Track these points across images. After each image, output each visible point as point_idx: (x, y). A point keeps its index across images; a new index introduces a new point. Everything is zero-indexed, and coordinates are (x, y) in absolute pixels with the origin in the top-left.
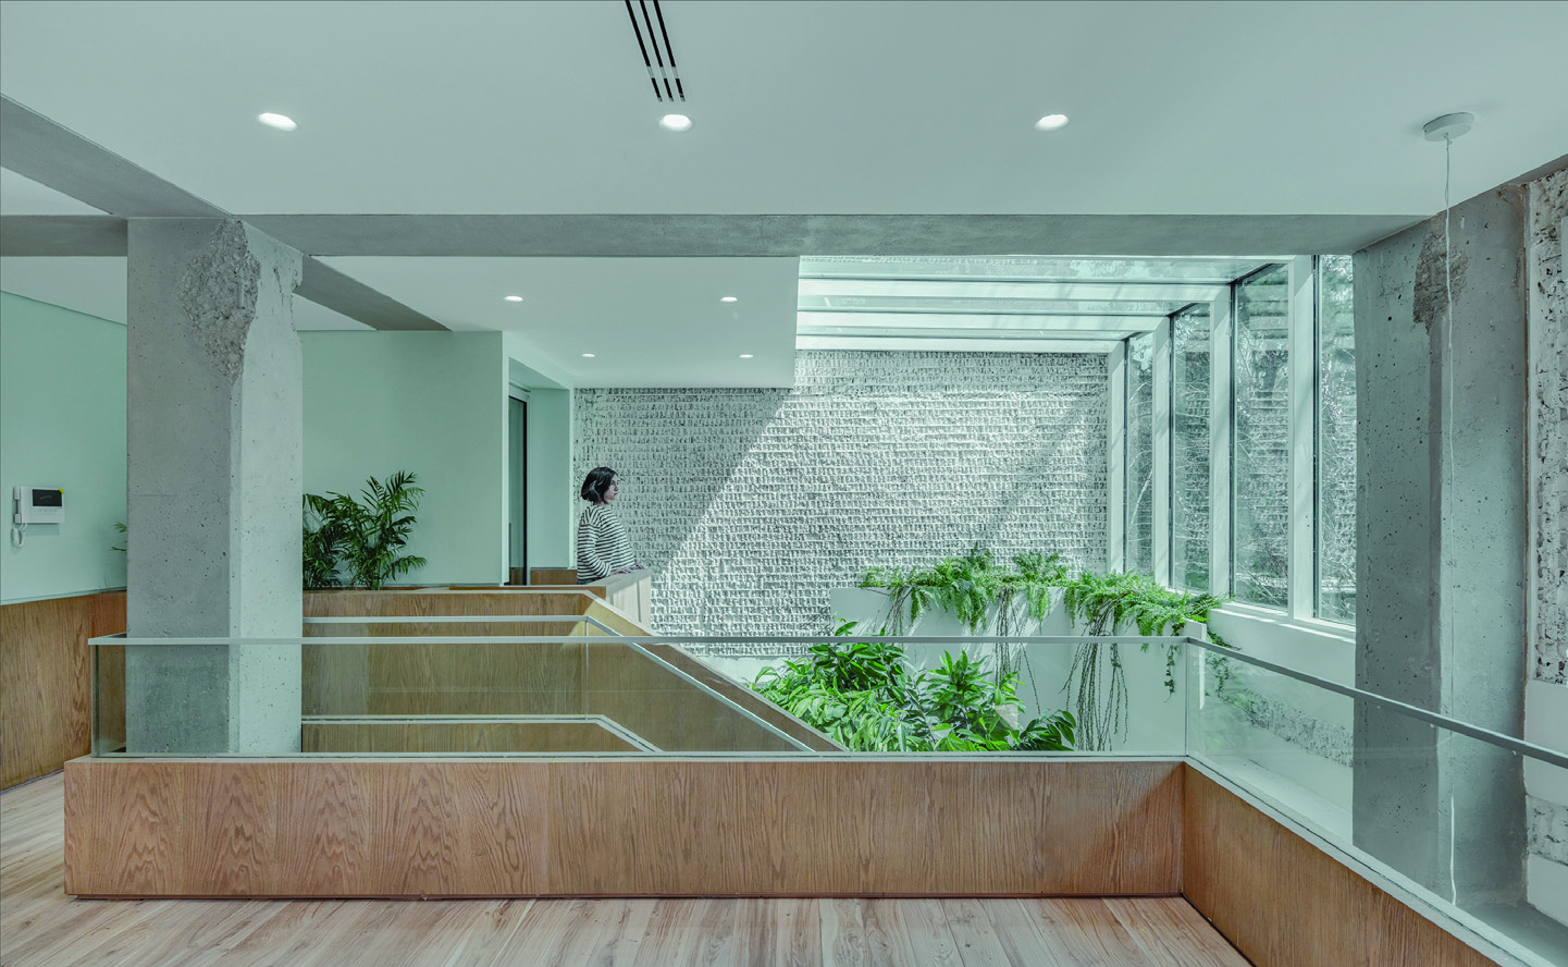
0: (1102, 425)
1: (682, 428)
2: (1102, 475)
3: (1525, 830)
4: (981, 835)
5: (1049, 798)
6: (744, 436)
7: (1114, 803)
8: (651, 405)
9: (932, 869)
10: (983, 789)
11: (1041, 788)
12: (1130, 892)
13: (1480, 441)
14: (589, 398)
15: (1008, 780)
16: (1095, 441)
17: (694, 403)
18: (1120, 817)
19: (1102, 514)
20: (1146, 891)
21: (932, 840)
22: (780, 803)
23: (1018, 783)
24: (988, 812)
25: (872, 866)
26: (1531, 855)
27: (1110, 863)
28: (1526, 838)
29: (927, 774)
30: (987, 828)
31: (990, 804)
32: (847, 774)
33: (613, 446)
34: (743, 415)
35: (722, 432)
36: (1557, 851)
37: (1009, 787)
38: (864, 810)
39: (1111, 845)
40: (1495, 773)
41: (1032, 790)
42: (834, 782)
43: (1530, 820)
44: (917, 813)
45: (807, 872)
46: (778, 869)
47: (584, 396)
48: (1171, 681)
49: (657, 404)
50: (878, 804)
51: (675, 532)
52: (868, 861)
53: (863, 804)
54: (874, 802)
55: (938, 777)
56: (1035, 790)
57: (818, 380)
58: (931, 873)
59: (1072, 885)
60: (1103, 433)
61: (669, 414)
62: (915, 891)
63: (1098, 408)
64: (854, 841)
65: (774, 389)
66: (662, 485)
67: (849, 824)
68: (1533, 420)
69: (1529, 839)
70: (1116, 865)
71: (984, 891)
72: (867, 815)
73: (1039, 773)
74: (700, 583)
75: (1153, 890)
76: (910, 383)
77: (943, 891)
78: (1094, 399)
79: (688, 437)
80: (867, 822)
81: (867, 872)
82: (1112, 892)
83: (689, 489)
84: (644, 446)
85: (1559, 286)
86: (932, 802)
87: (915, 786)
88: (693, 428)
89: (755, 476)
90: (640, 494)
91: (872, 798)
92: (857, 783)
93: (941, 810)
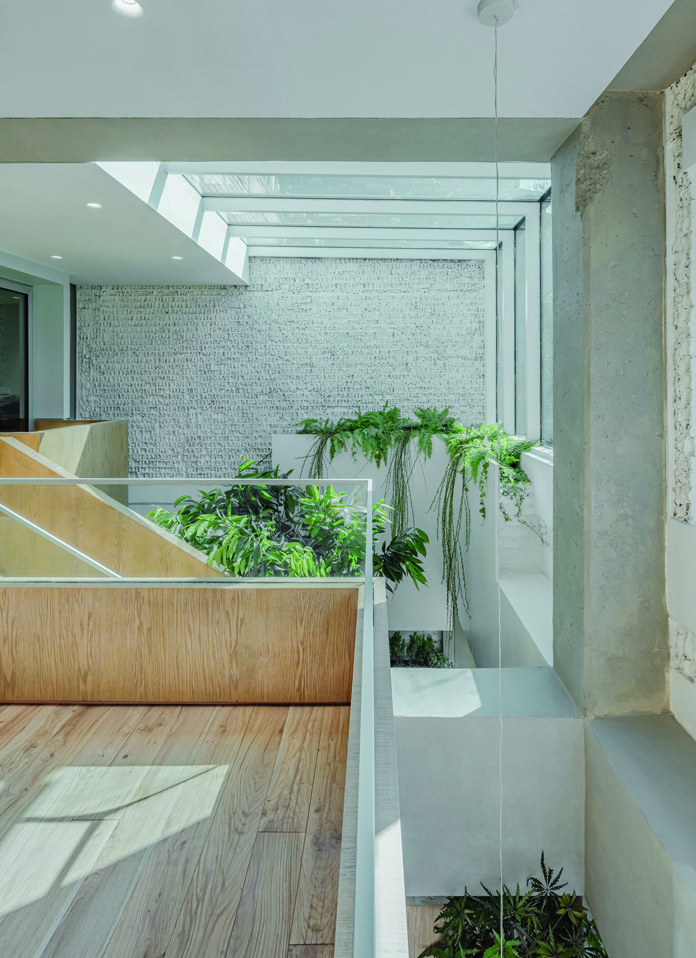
0: (480, 313)
1: (166, 316)
2: (481, 351)
3: (668, 648)
4: (184, 651)
5: (242, 620)
6: (213, 321)
7: (299, 624)
8: (143, 298)
9: (141, 680)
10: (185, 612)
11: (236, 611)
12: (313, 701)
13: (625, 312)
14: (98, 292)
15: (207, 604)
16: (476, 325)
17: (176, 297)
18: (304, 636)
19: (481, 380)
20: (327, 700)
21: (141, 655)
22: (10, 623)
23: (215, 606)
24: (190, 631)
25: (89, 678)
26: (673, 670)
27: (295, 676)
28: (669, 655)
29: (137, 599)
30: (189, 645)
31: (192, 626)
32: (68, 598)
33: (115, 329)
34: (212, 305)
35: (197, 318)
36: (687, 667)
37: (207, 610)
38: (82, 629)
39: (296, 660)
40: (641, 599)
41: (227, 613)
42: (56, 605)
43: (673, 639)
44: (128, 631)
45: (34, 683)
46: (9, 679)
47: (94, 291)
48: (484, 509)
49: (148, 297)
50: (95, 624)
51: (162, 392)
52: (86, 674)
53: (82, 624)
54: (91, 623)
55: (146, 601)
56: (230, 612)
57: (268, 279)
58: (141, 684)
59: (262, 695)
60: (482, 319)
61: (157, 304)
62: (127, 699)
63: (478, 301)
64: (74, 656)
65: (235, 286)
66: (152, 358)
67: (70, 642)
68: (670, 295)
69: (672, 656)
70: (300, 679)
71: (187, 699)
72: (85, 634)
73: (233, 599)
74: (181, 431)
75: (333, 700)
76: (338, 281)
77: (151, 699)
78: (475, 294)
79: (171, 321)
80: (85, 639)
81: (85, 683)
82: (297, 701)
83: (172, 360)
84: (139, 329)
85: (684, 177)
86: (141, 624)
87: (126, 609)
88: (175, 315)
89: (222, 351)
90: (135, 364)
91: (89, 619)
92: (76, 606)
93: (149, 629)
